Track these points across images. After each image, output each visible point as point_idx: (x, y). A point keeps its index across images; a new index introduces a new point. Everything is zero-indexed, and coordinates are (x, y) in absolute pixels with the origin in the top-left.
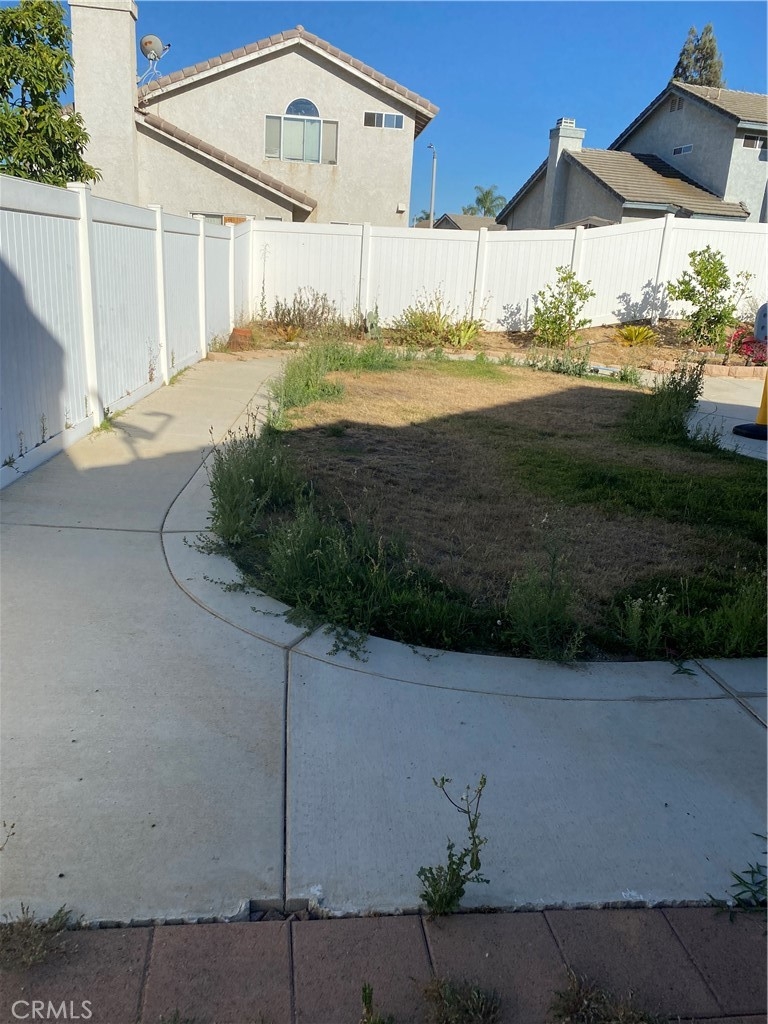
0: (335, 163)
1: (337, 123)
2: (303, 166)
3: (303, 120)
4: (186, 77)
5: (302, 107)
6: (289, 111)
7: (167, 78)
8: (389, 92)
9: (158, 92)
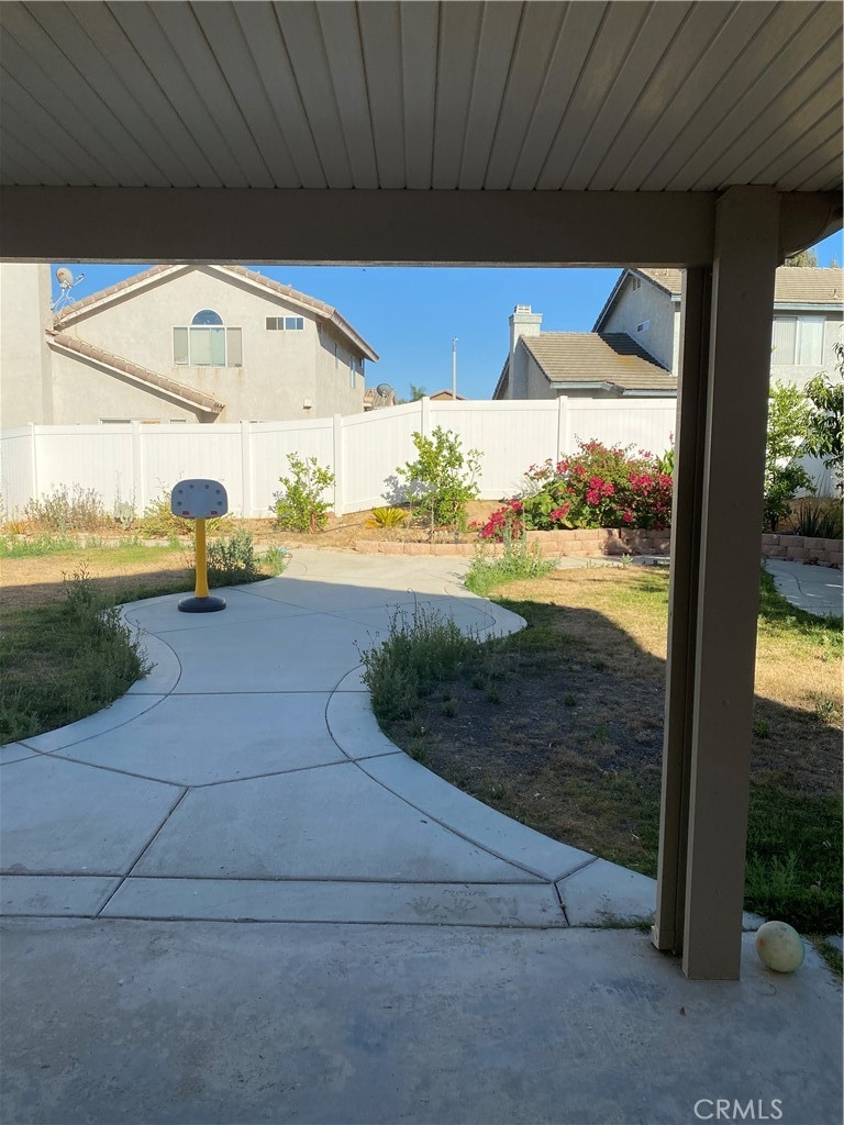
0: (240, 366)
1: (240, 329)
2: (210, 370)
3: (208, 329)
4: (97, 300)
5: (206, 317)
6: (195, 322)
7: (80, 302)
8: (285, 297)
9: (73, 316)
